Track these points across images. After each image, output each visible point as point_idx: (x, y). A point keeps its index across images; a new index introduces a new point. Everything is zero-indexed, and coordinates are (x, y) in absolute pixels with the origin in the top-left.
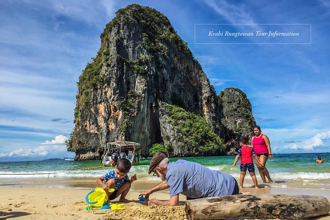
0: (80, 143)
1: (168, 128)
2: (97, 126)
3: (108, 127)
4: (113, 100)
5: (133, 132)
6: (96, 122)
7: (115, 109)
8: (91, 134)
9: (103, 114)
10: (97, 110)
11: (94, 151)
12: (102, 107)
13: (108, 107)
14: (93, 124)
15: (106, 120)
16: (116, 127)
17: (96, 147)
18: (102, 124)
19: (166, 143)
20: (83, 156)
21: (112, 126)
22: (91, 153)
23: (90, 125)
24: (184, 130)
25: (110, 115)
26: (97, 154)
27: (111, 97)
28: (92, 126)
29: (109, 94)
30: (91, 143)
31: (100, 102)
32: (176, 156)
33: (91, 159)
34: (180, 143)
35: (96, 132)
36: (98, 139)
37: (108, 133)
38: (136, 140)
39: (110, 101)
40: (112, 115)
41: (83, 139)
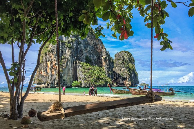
0: (38, 80)
1: (80, 74)
2: (47, 72)
3: (52, 73)
4: (55, 60)
5: (64, 75)
6: (46, 70)
7: (55, 65)
8: (44, 76)
9: (50, 67)
10: (47, 65)
11: (45, 84)
12: (49, 64)
13: (52, 64)
15: (51, 70)
16: (56, 73)
17: (46, 82)
18: (49, 71)
19: (79, 81)
21: (54, 72)
22: (44, 84)
23: (43, 72)
24: (88, 75)
25: (53, 67)
26: (46, 85)
27: (53, 59)
29: (52, 57)
30: (44, 80)
31: (48, 61)
32: (83, 87)
33: (44, 88)
34: (85, 81)
35: (46, 75)
36: (47, 78)
37: (52, 76)
38: (65, 79)
39: (53, 60)
40: (54, 67)
41: (40, 78)
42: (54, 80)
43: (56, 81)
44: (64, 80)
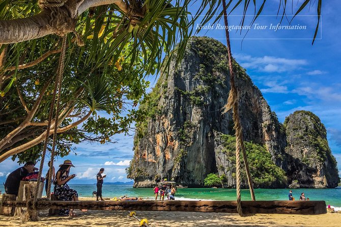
0: (139, 170)
1: (223, 158)
2: (155, 155)
3: (164, 156)
4: (170, 130)
5: (189, 161)
6: (153, 151)
7: (172, 140)
8: (149, 162)
9: (160, 143)
10: (155, 140)
11: (151, 179)
12: (159, 137)
13: (165, 137)
14: (151, 153)
15: (163, 150)
16: (173, 157)
17: (153, 176)
18: (159, 153)
19: (221, 173)
20: (141, 184)
21: (169, 156)
22: (148, 180)
23: (148, 154)
25: (166, 145)
26: (154, 182)
28: (150, 155)
29: (166, 125)
30: (149, 171)
31: (158, 133)
32: (230, 188)
33: (149, 187)
34: (234, 174)
35: (154, 161)
36: (155, 167)
37: (165, 162)
38: (191, 169)
39: (167, 131)
40: (169, 144)
41: (142, 167)
42: (170, 171)
43: (174, 174)
44: (189, 172)
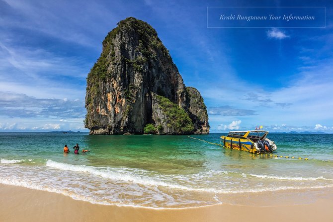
0: (94, 122)
1: (159, 112)
2: (107, 109)
3: (115, 111)
4: (118, 90)
5: (133, 115)
6: (105, 107)
7: (120, 98)
8: (102, 115)
9: (111, 100)
10: (106, 98)
11: (104, 128)
12: (110, 96)
13: (115, 96)
14: (103, 108)
15: (113, 106)
16: (121, 111)
17: (106, 125)
18: (110, 108)
19: (157, 123)
20: (96, 132)
21: (118, 110)
22: (102, 129)
23: (101, 109)
24: (172, 115)
25: (116, 102)
26: (107, 131)
27: (117, 88)
28: (103, 110)
29: (115, 85)
30: (103, 122)
31: (109, 92)
32: (165, 134)
33: (103, 134)
34: (168, 125)
35: (106, 114)
36: (107, 119)
37: (115, 115)
38: (134, 121)
39: (116, 91)
40: (117, 101)
41: (96, 119)
42: (120, 122)
43: (123, 124)
44: (133, 123)
